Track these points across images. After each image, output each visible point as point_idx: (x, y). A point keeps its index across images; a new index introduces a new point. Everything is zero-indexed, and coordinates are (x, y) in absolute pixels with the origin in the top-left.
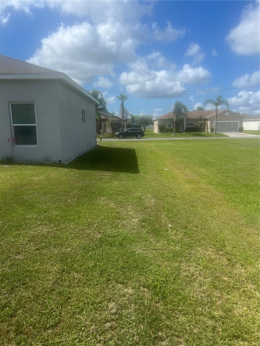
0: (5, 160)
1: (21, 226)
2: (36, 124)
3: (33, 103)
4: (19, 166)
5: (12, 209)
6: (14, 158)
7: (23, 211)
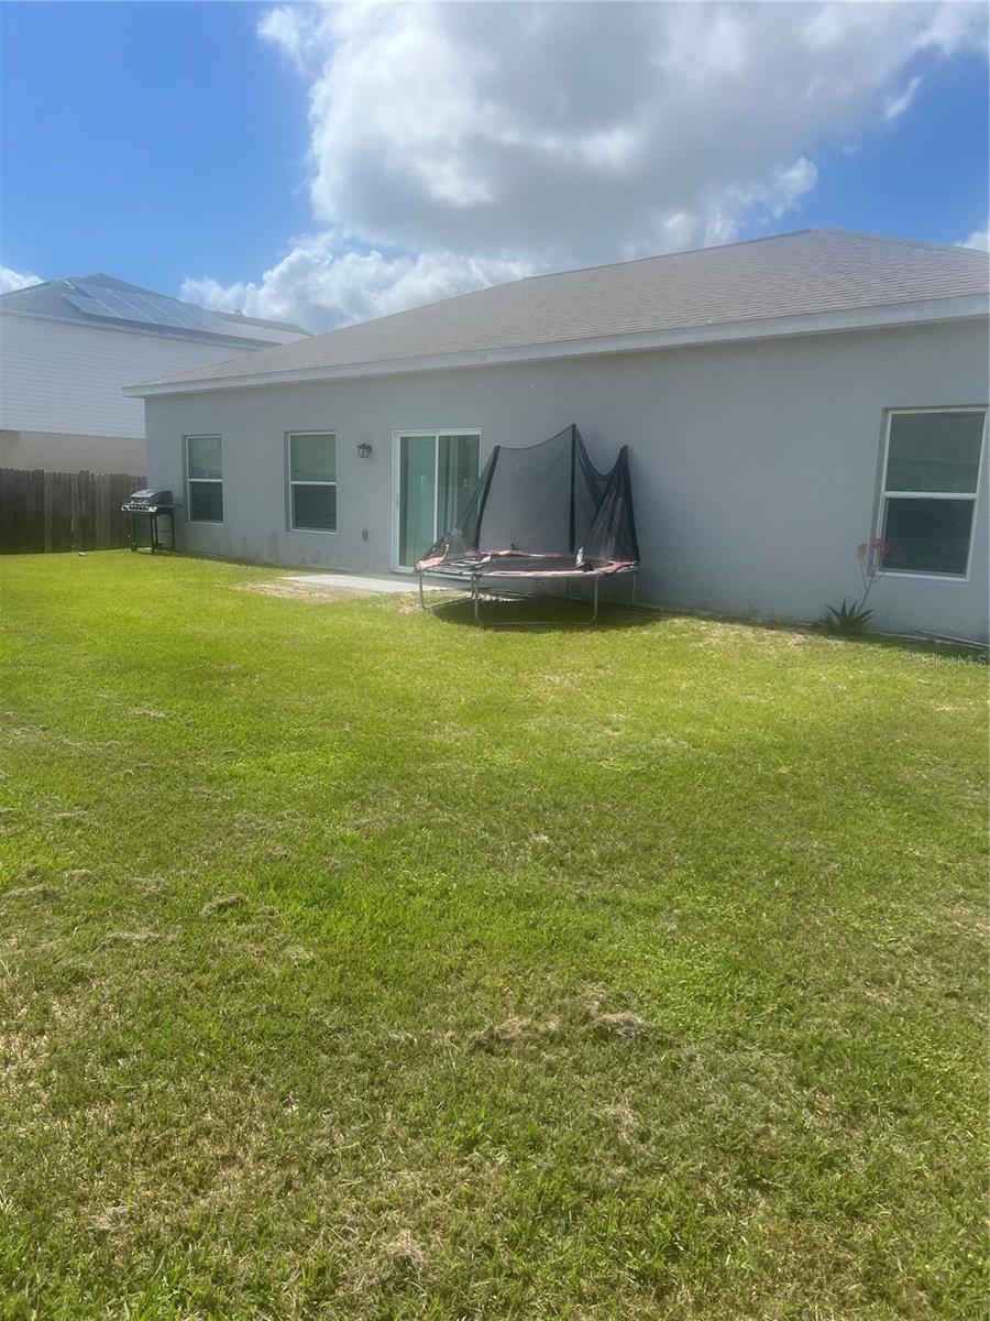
0: (836, 620)
1: (887, 879)
2: (975, 492)
3: (982, 409)
4: (883, 648)
5: (856, 806)
6: (868, 616)
7: (894, 823)
